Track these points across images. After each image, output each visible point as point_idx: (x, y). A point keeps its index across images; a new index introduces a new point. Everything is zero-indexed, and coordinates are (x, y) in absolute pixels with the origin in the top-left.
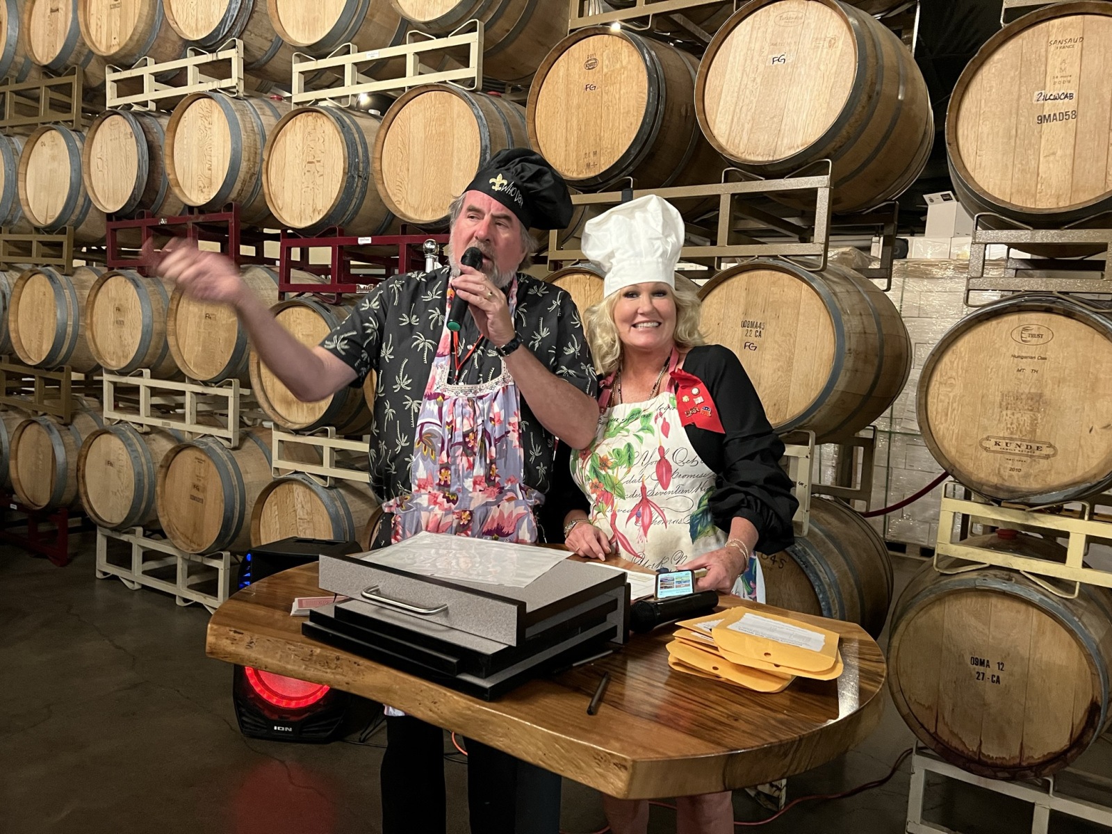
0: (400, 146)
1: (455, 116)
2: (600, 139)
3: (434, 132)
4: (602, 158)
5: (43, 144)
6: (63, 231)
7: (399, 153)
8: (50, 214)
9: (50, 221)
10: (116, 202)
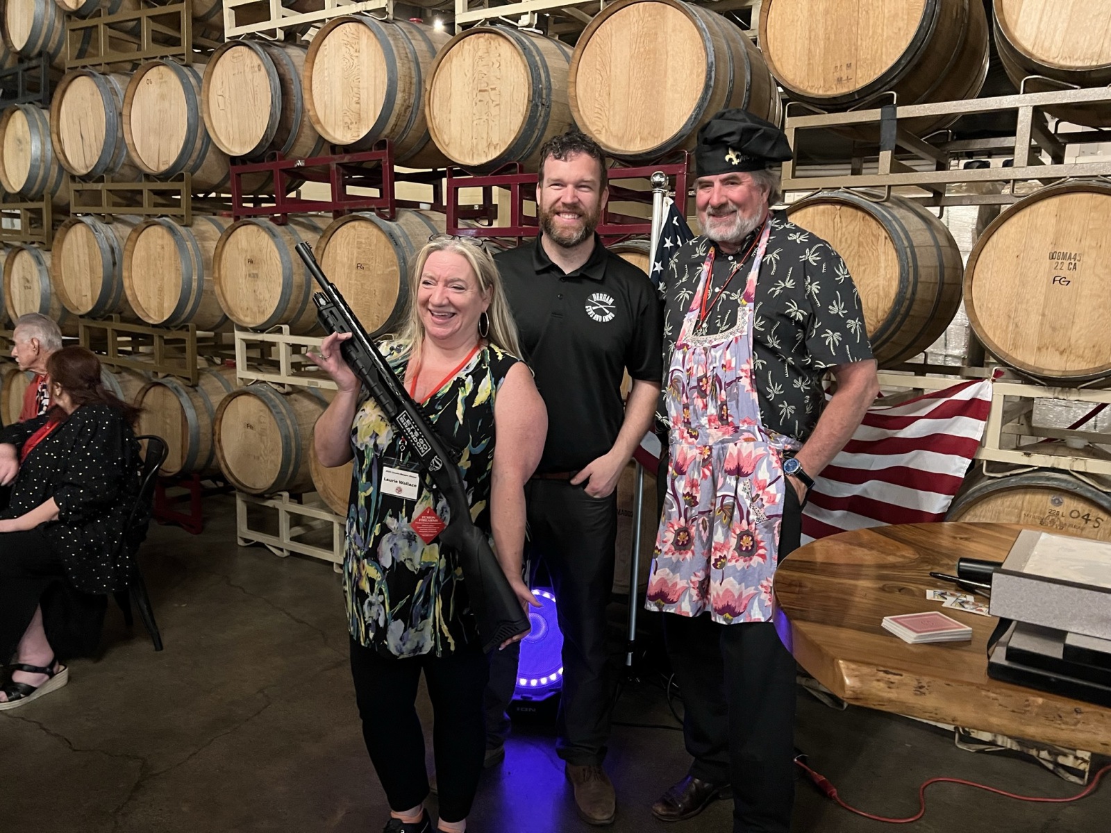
0: (598, 67)
1: (670, 31)
2: (856, 49)
3: (642, 50)
4: (859, 71)
5: (149, 82)
6: (180, 178)
7: (598, 76)
8: (163, 159)
9: (163, 168)
10: (243, 144)
